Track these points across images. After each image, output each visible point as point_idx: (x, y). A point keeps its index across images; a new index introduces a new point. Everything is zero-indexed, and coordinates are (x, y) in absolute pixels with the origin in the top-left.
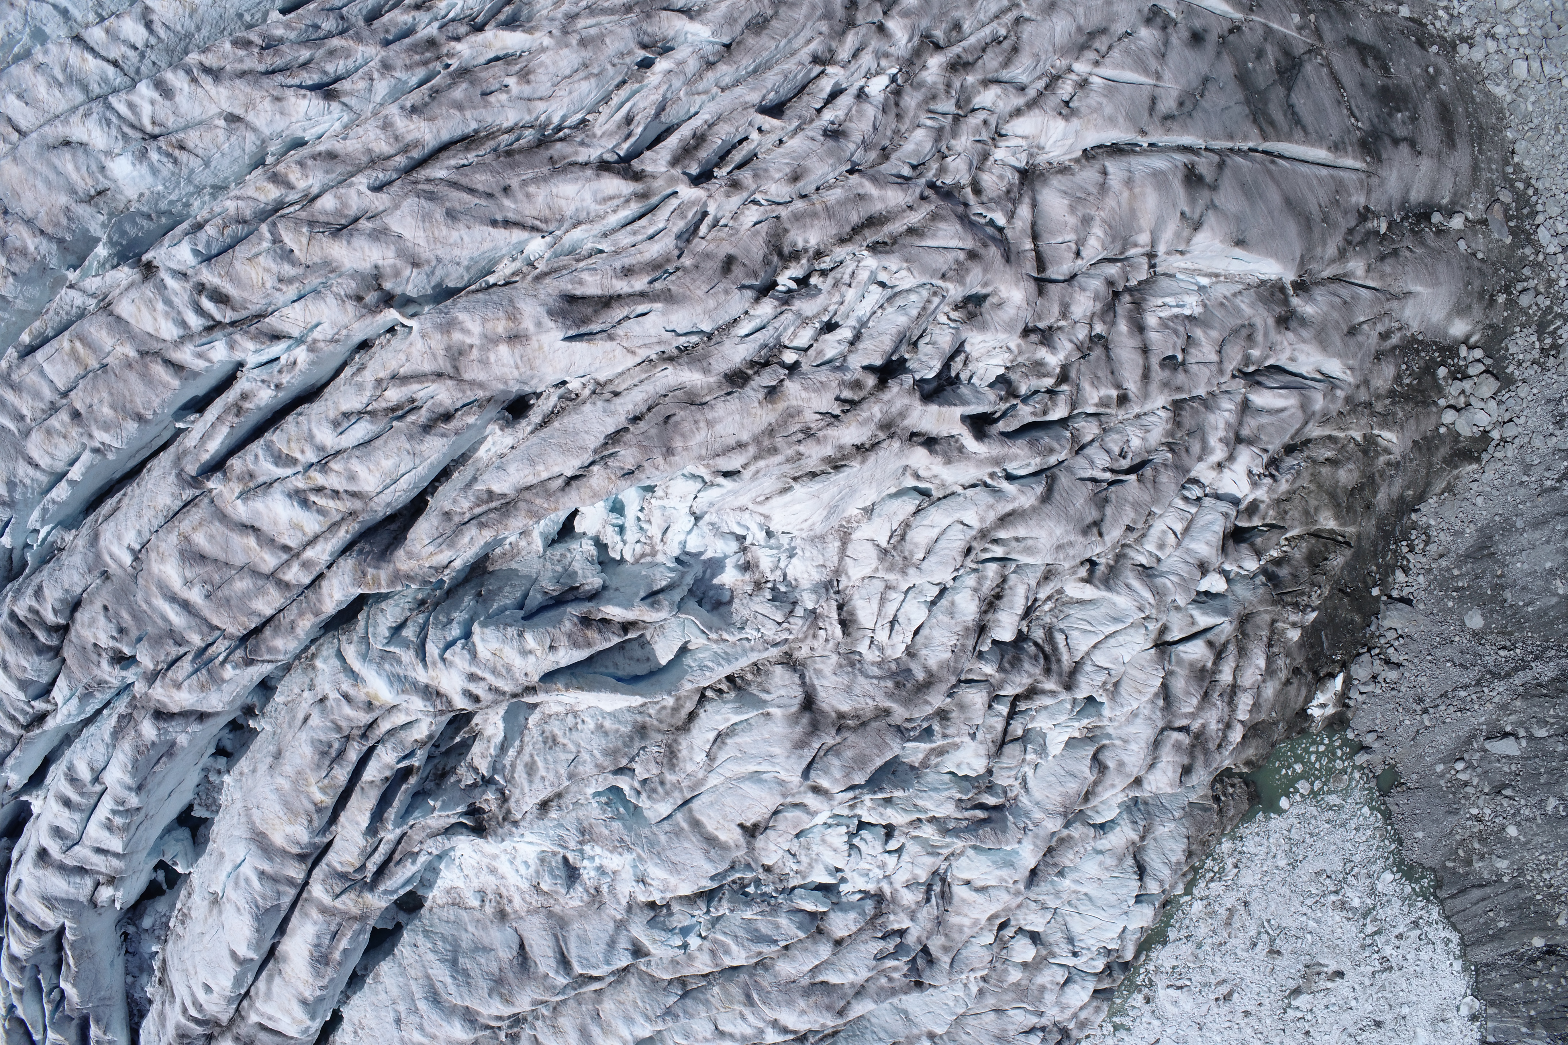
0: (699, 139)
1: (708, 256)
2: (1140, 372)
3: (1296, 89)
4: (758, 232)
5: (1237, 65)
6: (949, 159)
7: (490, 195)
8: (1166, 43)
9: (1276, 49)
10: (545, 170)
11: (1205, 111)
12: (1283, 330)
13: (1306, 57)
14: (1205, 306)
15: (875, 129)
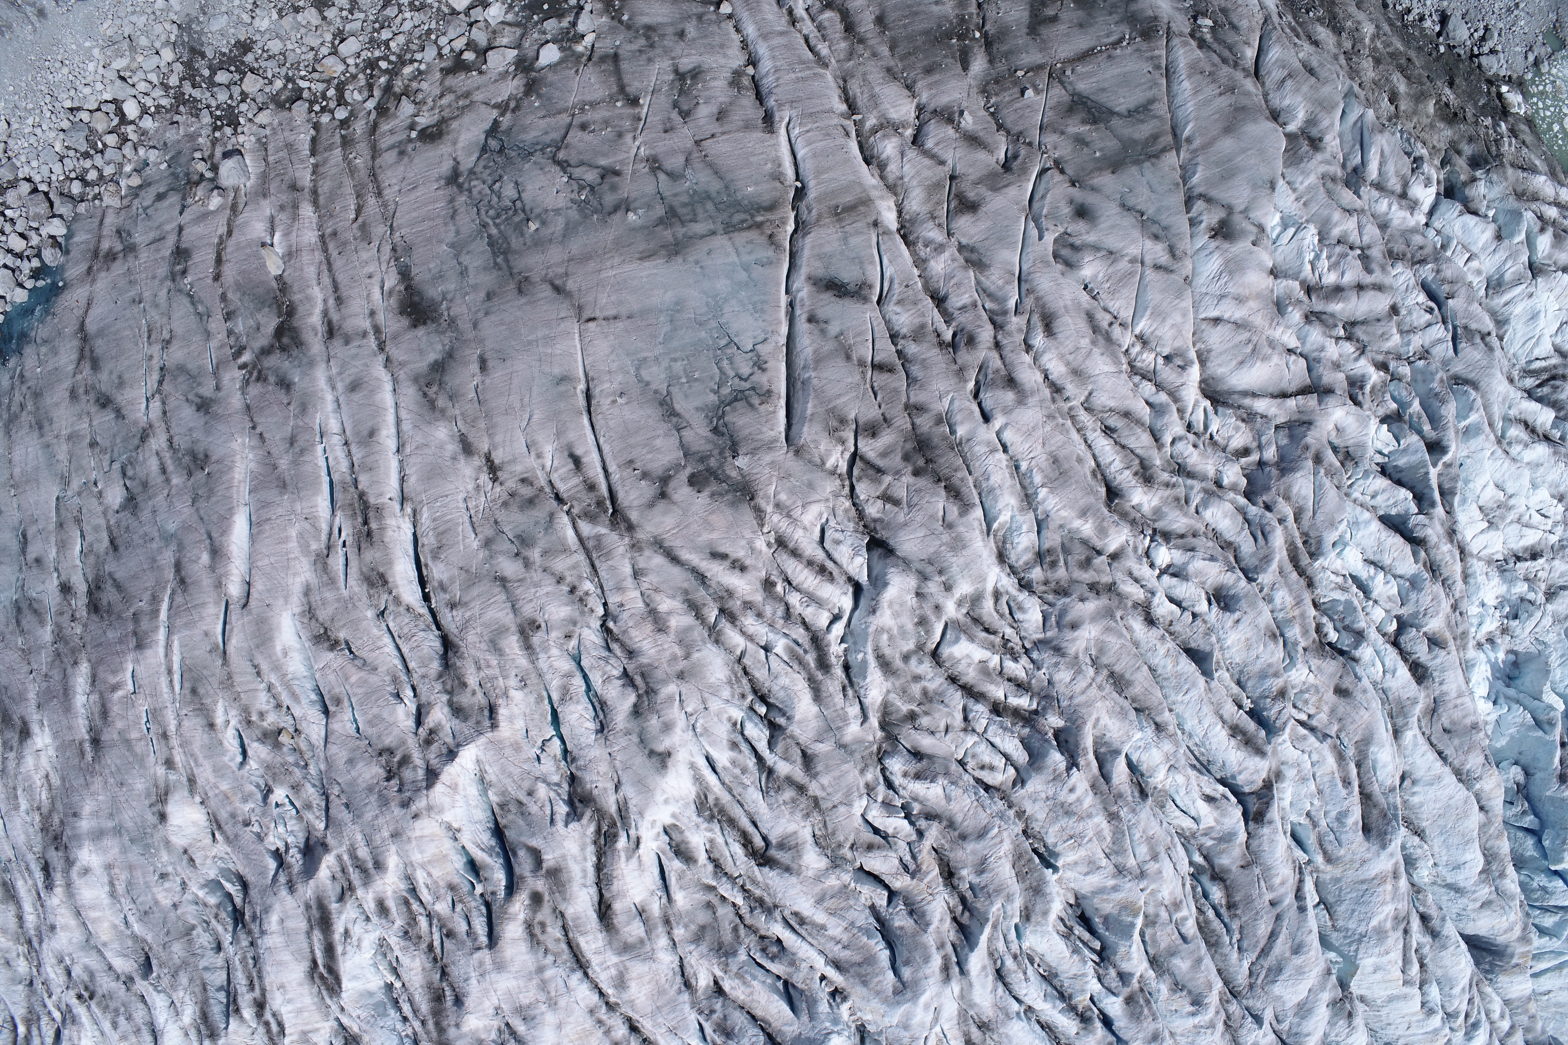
0: (1235, 731)
1: (1333, 711)
2: (1379, 294)
3: (1109, 105)
4: (1318, 668)
5: (1100, 169)
6: (1226, 482)
7: (1278, 918)
8: (1096, 248)
9: (1070, 121)
10: (1257, 871)
11: (1158, 210)
12: (1322, 145)
13: (1069, 88)
14: (1307, 221)
15: (1212, 559)
